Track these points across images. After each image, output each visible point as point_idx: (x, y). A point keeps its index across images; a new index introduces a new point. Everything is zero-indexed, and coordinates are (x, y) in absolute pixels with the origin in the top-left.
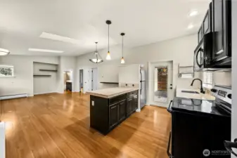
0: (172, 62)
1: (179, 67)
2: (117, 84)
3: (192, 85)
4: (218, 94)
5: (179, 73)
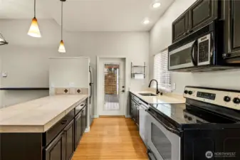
0: (124, 60)
1: (132, 67)
2: (47, 89)
3: (149, 86)
4: (197, 96)
5: (131, 74)
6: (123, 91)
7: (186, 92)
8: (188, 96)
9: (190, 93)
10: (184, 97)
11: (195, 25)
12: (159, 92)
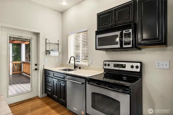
4: (114, 67)
5: (46, 51)
6: (36, 69)
7: (105, 65)
8: (107, 67)
9: (109, 65)
10: (103, 68)
11: (118, 21)
12: (77, 67)
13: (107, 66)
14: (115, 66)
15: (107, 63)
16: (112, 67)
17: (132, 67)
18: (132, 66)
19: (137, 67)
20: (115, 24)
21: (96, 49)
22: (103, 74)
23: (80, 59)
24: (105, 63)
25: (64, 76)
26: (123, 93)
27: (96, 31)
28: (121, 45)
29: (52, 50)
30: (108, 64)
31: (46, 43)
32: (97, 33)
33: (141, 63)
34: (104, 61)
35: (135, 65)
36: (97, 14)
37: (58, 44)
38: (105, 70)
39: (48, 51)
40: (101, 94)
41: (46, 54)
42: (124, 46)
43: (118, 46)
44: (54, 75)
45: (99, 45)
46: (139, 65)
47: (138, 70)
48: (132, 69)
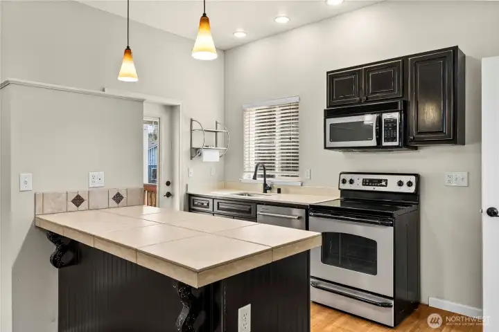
4: (363, 185)
5: (191, 148)
6: (168, 195)
7: (344, 181)
8: (347, 186)
9: (351, 182)
10: (339, 189)
11: (372, 93)
12: (270, 189)
13: (348, 183)
14: (365, 182)
15: (348, 177)
16: (358, 185)
17: (400, 184)
18: (400, 182)
19: (410, 184)
20: (367, 99)
21: (325, 148)
22: (339, 201)
23: (277, 170)
24: (343, 176)
25: (249, 207)
26: (382, 224)
27: (325, 110)
28: (379, 140)
29: (207, 147)
30: (351, 180)
31: (191, 130)
32: (329, 114)
33: (417, 176)
34: (341, 174)
35: (405, 179)
36: (328, 73)
37: (216, 132)
38: (343, 192)
39: (197, 149)
40: (341, 233)
41: (191, 158)
42: (384, 144)
43: (373, 143)
44: (220, 206)
45: (332, 139)
46: (413, 179)
47: (412, 190)
48: (399, 187)
